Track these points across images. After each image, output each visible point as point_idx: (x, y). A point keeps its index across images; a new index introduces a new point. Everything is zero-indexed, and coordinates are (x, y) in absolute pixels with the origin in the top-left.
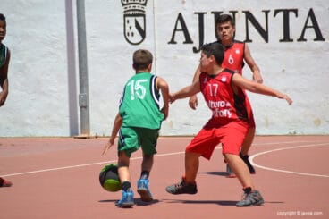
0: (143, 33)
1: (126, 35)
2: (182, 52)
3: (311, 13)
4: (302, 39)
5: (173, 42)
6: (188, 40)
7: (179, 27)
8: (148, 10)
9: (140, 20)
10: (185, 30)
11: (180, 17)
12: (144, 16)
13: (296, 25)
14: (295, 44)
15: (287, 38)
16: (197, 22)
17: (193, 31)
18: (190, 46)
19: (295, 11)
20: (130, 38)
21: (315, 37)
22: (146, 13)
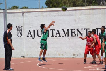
0: (21, 34)
1: (17, 35)
2: (30, 39)
3: (58, 30)
4: (56, 36)
5: (28, 36)
6: (31, 36)
7: (29, 33)
8: (22, 29)
9: (21, 31)
10: (30, 34)
11: (29, 31)
12: (21, 30)
13: (55, 33)
14: (55, 37)
15: (53, 36)
16: (33, 32)
17: (32, 34)
18: (32, 37)
19: (55, 30)
20: (18, 35)
21: (59, 36)
22: (22, 30)
